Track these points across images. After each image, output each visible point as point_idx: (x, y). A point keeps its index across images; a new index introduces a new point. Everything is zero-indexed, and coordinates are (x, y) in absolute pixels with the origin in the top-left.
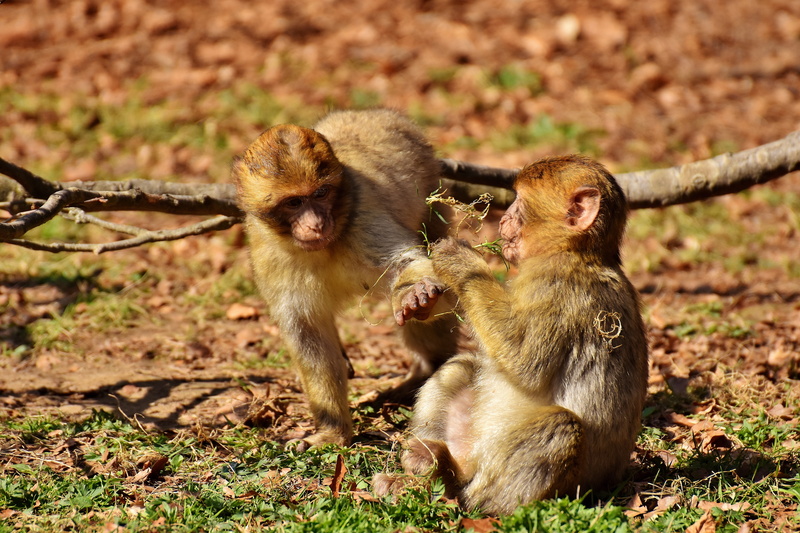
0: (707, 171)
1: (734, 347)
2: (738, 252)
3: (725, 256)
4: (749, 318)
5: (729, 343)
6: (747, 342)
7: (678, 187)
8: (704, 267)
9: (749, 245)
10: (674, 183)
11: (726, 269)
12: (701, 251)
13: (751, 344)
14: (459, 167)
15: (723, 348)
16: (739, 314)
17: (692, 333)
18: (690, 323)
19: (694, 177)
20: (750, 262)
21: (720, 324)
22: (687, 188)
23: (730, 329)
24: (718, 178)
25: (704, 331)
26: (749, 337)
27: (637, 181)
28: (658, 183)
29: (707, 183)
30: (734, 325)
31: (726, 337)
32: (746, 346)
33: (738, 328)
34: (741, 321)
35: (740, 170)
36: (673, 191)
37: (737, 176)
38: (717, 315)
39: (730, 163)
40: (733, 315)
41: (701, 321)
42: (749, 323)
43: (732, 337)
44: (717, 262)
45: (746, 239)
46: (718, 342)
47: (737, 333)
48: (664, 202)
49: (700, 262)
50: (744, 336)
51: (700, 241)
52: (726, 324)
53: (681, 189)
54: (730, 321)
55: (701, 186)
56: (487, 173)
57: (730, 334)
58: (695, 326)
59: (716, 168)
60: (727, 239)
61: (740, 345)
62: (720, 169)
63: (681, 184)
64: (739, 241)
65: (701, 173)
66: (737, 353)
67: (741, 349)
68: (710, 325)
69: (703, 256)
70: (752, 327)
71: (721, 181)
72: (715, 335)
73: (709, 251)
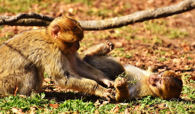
0: (111, 21)
1: (127, 61)
2: (129, 35)
3: (126, 35)
4: (131, 53)
5: (125, 60)
6: (130, 59)
7: (103, 25)
8: (120, 38)
9: (132, 33)
10: (102, 24)
11: (126, 39)
12: (120, 34)
13: (131, 60)
14: (43, 16)
15: (124, 61)
16: (129, 52)
17: (116, 56)
18: (115, 53)
19: (108, 23)
20: (133, 37)
21: (123, 54)
22: (106, 26)
23: (126, 56)
24: (115, 23)
25: (119, 56)
26: (131, 58)
27: (92, 23)
28: (98, 24)
29: (111, 25)
30: (127, 55)
31: (125, 58)
32: (130, 60)
33: (128, 55)
34: (129, 54)
35: (121, 22)
36: (102, 26)
37: (120, 23)
38: (123, 52)
39: (118, 20)
40: (127, 52)
41: (118, 53)
42: (131, 54)
43: (127, 58)
44: (124, 37)
45: (132, 31)
46: (123, 59)
47: (128, 57)
48: (100, 29)
49: (119, 37)
50: (130, 58)
51: (119, 31)
52: (125, 54)
53: (104, 26)
54: (126, 53)
55: (110, 25)
56: (51, 18)
57: (126, 57)
58: (116, 54)
59: (114, 21)
60: (127, 31)
61: (128, 60)
62: (115, 21)
63: (104, 24)
64: (130, 32)
65: (110, 22)
66: (128, 62)
67: (129, 61)
68: (121, 54)
69: (120, 35)
70: (132, 55)
71: (115, 24)
72: (122, 57)
73: (122, 34)
